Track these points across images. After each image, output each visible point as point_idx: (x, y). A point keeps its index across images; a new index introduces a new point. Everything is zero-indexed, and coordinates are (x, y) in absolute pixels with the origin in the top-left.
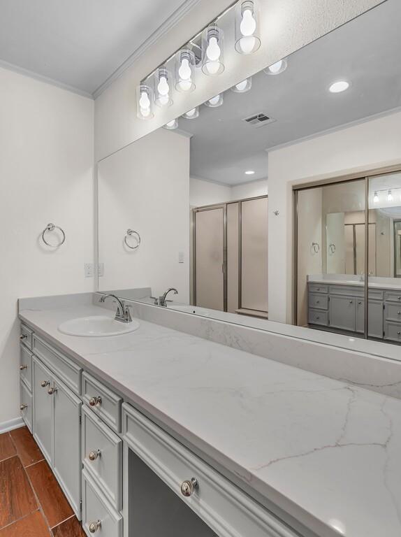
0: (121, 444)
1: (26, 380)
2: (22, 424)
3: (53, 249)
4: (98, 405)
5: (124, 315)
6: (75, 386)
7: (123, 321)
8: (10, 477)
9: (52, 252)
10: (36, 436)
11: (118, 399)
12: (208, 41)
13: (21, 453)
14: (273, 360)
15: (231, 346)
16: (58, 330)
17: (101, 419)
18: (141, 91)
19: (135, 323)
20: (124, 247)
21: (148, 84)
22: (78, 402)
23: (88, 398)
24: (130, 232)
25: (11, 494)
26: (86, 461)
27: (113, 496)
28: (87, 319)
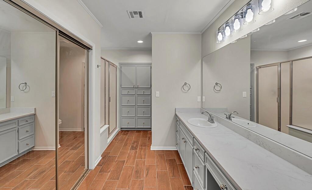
0: (205, 166)
1: (178, 135)
2: (176, 149)
3: (186, 91)
4: (198, 151)
5: (211, 120)
6: (192, 142)
7: (211, 122)
8: (173, 164)
9: (186, 92)
10: (180, 154)
11: (204, 151)
12: (247, 11)
13: (176, 158)
14: (282, 158)
15: (259, 145)
16: (187, 121)
17: (199, 156)
18: (218, 33)
19: (215, 124)
20: (214, 90)
21: (221, 30)
22: (193, 148)
23: (195, 147)
24: (217, 84)
25: (173, 170)
26: (195, 168)
27: (202, 182)
28: (197, 119)
